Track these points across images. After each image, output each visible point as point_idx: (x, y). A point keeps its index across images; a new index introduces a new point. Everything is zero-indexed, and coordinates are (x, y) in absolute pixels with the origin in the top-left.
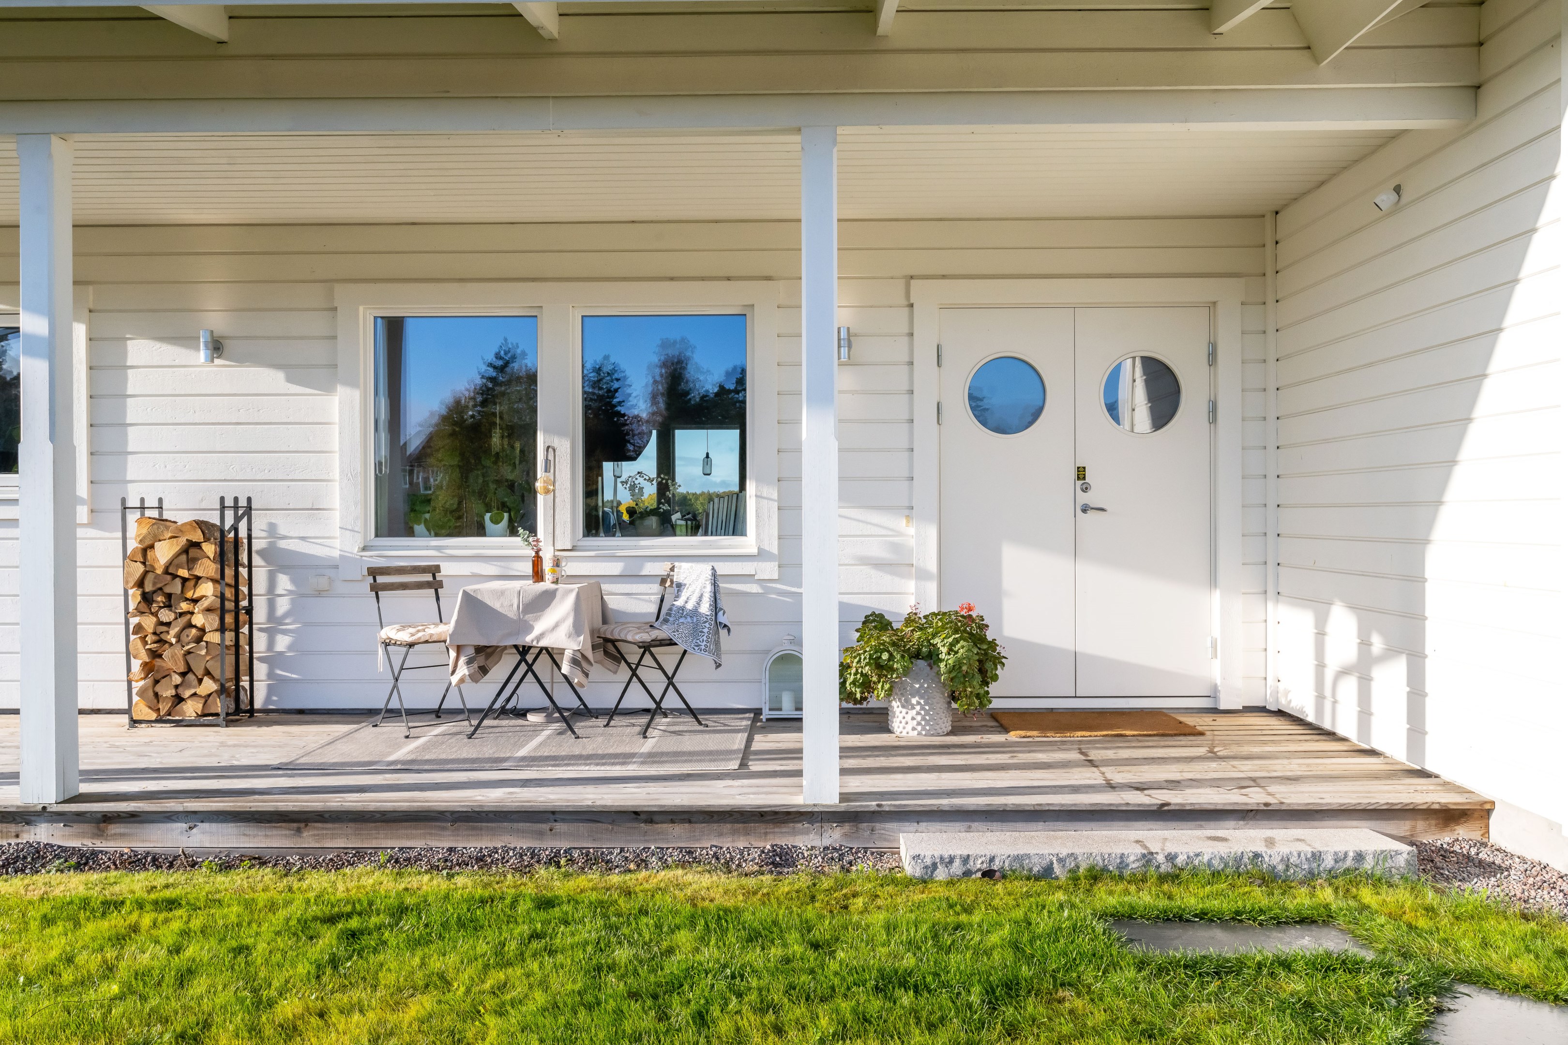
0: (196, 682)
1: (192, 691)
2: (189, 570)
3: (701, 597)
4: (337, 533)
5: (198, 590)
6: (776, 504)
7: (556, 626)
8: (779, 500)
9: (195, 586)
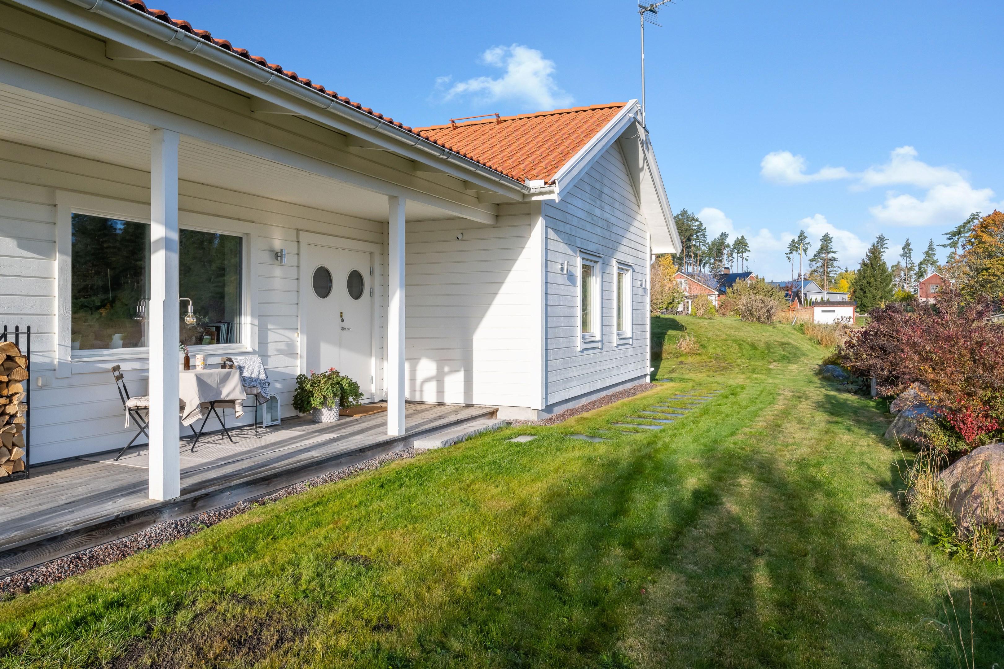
0: (8, 452)
1: (7, 458)
2: (8, 376)
3: (259, 372)
4: (56, 348)
5: (10, 388)
6: (257, 328)
7: (234, 389)
8: (259, 326)
9: (7, 386)
